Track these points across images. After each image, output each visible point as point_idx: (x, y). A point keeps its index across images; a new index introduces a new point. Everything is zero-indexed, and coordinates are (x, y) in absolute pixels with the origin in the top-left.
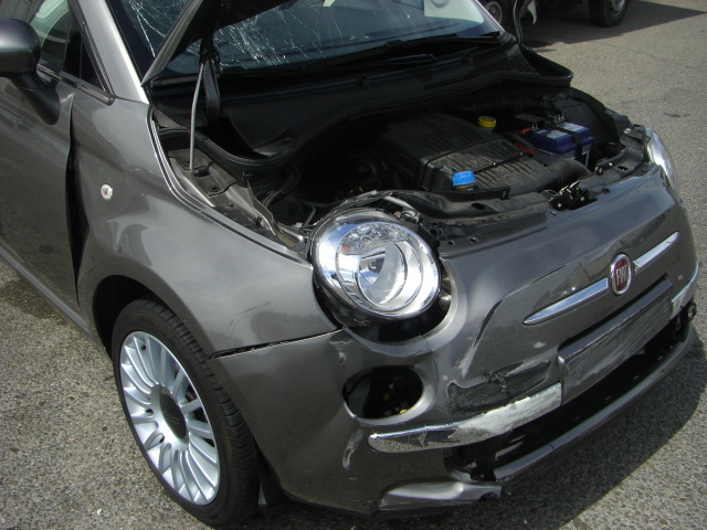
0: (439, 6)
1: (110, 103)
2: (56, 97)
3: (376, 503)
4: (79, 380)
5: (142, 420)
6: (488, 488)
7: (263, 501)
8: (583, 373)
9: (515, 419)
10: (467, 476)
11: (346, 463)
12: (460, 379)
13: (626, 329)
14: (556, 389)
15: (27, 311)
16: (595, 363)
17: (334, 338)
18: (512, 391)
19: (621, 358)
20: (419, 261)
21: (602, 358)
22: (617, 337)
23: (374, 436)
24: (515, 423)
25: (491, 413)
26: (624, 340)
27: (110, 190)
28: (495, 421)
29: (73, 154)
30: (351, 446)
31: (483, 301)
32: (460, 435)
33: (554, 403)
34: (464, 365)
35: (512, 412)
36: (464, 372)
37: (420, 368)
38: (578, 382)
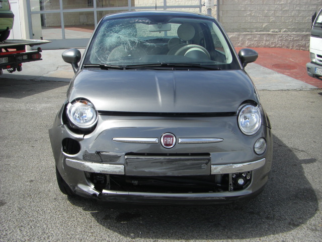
8: (137, 167)
10: (93, 187)
11: (63, 167)
12: (88, 149)
14: (122, 167)
17: (62, 127)
23: (66, 159)
30: (62, 161)
32: (84, 166)
33: (120, 172)
34: (91, 145)
35: (102, 166)
36: (90, 148)
37: (81, 143)
38: (135, 170)
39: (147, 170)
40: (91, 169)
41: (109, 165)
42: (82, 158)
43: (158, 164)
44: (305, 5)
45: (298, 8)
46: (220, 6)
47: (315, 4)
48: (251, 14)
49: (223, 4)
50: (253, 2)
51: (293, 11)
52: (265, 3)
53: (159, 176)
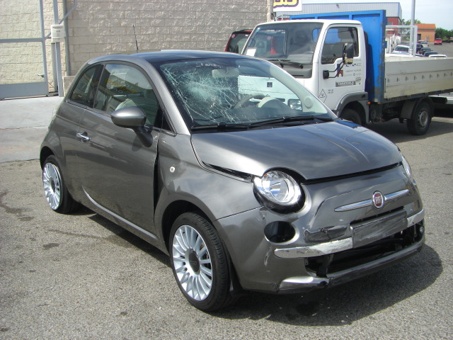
0: (309, 108)
1: (175, 136)
2: (152, 137)
3: (278, 286)
4: (147, 268)
5: (179, 270)
6: (324, 279)
7: (232, 289)
8: (362, 236)
9: (333, 248)
10: (315, 275)
11: (266, 263)
12: (309, 229)
13: (382, 223)
14: (350, 240)
15: (120, 245)
16: (368, 234)
17: (261, 209)
18: (331, 236)
19: (381, 236)
20: (293, 185)
21: (371, 232)
22: (378, 225)
23: (277, 250)
24: (333, 250)
25: (322, 244)
26: (382, 227)
27: (174, 169)
28: (325, 248)
29: (157, 158)
30: (267, 254)
31: (318, 200)
32: (310, 252)
33: (349, 245)
34: (311, 224)
35: (331, 245)
36: (311, 227)
37: (294, 224)
38: (361, 240)
39: (369, 237)
40: (318, 252)
41: (337, 241)
42: (303, 243)
43: (377, 227)
44: (177, 35)
45: (169, 39)
46: (70, 38)
47: (188, 33)
48: (111, 48)
49: (73, 36)
50: (113, 32)
51: (163, 42)
52: (128, 33)
53: (378, 241)
